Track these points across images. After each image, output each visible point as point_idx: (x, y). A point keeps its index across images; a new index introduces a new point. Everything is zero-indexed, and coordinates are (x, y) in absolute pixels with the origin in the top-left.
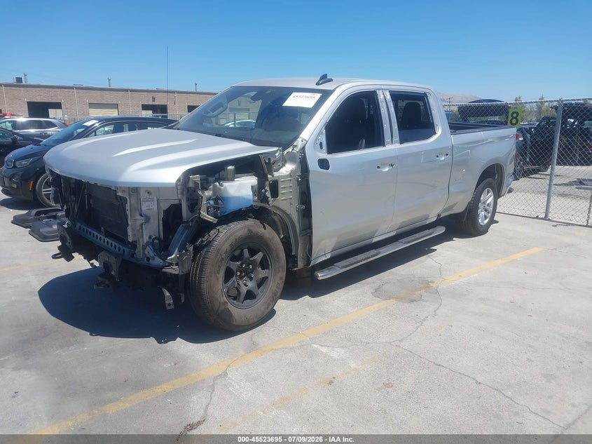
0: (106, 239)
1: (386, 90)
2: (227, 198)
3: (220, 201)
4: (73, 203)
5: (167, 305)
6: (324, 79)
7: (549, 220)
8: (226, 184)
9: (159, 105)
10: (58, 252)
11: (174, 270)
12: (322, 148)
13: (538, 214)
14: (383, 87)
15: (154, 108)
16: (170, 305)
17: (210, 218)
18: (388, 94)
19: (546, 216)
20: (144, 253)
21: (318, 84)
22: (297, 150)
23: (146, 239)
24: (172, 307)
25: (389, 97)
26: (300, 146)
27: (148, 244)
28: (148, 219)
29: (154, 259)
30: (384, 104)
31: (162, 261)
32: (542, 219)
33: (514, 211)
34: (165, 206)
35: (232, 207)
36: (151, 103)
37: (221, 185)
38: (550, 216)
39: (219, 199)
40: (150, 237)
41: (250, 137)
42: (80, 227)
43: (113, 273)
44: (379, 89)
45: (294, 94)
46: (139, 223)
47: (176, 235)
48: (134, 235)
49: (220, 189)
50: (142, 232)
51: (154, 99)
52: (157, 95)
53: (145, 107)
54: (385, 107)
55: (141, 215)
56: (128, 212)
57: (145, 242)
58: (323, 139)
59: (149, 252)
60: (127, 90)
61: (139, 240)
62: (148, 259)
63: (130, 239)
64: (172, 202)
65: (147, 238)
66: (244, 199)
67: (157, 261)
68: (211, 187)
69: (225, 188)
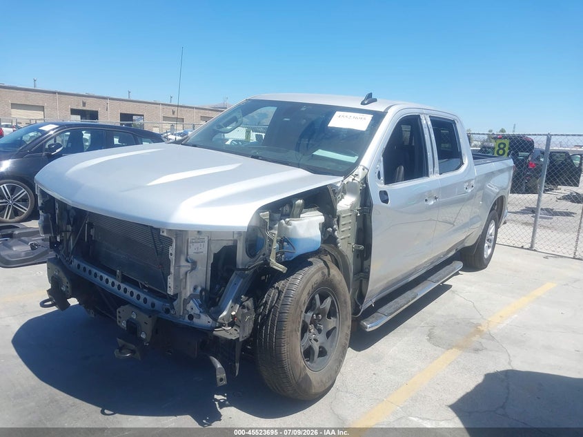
0: (123, 286)
1: (427, 114)
2: (296, 240)
3: (285, 243)
4: (68, 234)
5: (218, 380)
6: (370, 99)
7: (535, 250)
8: (295, 223)
9: (88, 111)
10: (47, 297)
11: (228, 333)
12: (379, 177)
13: (524, 244)
14: (424, 111)
15: (83, 113)
16: (221, 380)
17: (281, 268)
18: (429, 119)
19: (532, 247)
20: (185, 309)
21: (363, 103)
22: (358, 179)
23: (189, 291)
24: (224, 382)
25: (429, 123)
26: (361, 176)
27: (192, 297)
28: (194, 264)
29: (199, 316)
30: (427, 129)
31: (210, 320)
32: (528, 249)
33: (509, 242)
34: (216, 249)
35: (300, 250)
36: (81, 107)
37: (288, 223)
38: (536, 246)
39: (285, 241)
40: (195, 289)
41: (297, 162)
42: (79, 266)
43: (143, 336)
44: (422, 114)
45: (338, 114)
46: (183, 270)
47: (229, 286)
48: (176, 287)
49: (287, 228)
50: (186, 282)
51: (84, 104)
52: (88, 101)
53: (74, 112)
54: (428, 133)
55: (187, 261)
56: (172, 258)
57: (188, 294)
58: (381, 168)
59: (193, 307)
60: (55, 93)
61: (181, 292)
62: (191, 317)
63: (171, 292)
64: (225, 244)
65: (192, 290)
66: (314, 240)
67: (204, 320)
68: (277, 225)
69: (295, 227)
